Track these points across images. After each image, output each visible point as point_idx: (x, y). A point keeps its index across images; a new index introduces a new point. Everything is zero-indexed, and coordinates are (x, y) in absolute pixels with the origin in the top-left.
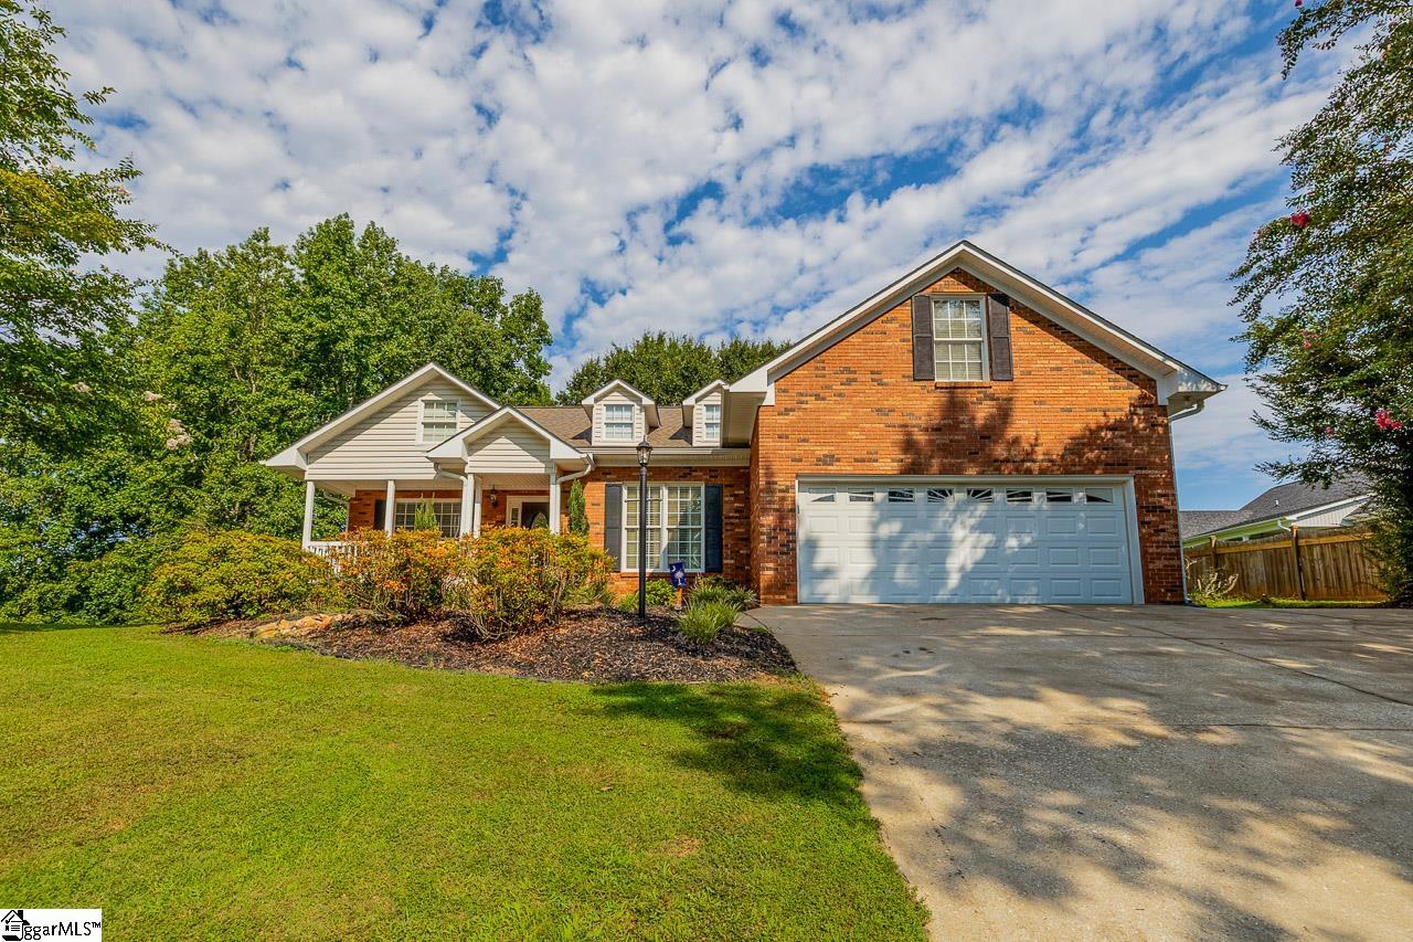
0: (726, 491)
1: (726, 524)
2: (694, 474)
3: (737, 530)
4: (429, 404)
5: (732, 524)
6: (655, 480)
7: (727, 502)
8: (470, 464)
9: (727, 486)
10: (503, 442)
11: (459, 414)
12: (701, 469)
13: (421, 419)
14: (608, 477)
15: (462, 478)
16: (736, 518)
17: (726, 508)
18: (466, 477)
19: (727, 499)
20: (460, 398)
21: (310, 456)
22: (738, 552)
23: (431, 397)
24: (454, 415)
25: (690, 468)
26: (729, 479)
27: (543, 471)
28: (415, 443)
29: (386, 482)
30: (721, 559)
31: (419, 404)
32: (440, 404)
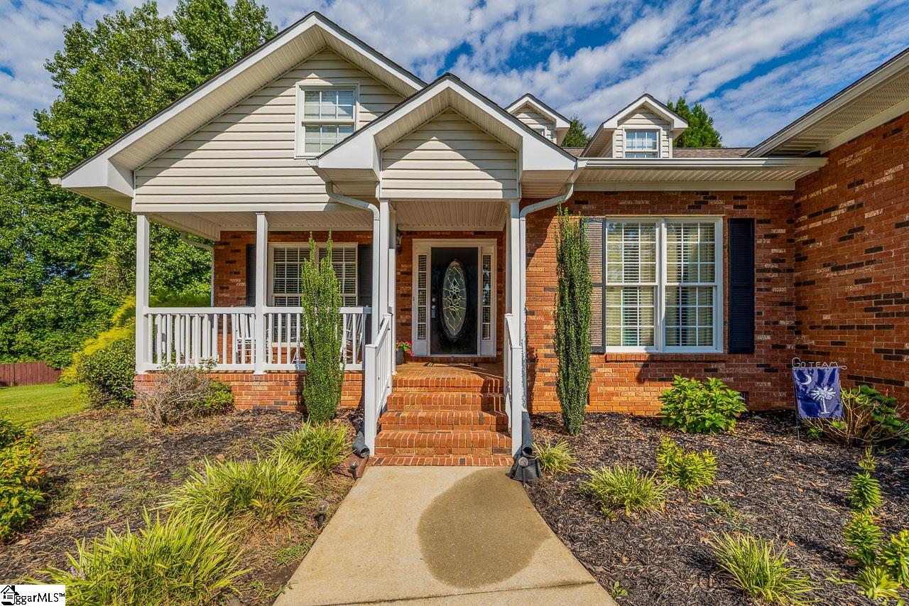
0: (759, 230)
1: (760, 280)
2: (711, 202)
3: (774, 289)
4: (311, 93)
5: (768, 280)
6: (653, 213)
7: (759, 246)
8: (383, 183)
9: (760, 222)
10: (434, 146)
11: (359, 108)
12: (723, 195)
13: (300, 117)
14: (584, 207)
15: (371, 206)
16: (775, 270)
17: (759, 254)
18: (377, 204)
19: (760, 242)
20: (358, 82)
21: (136, 175)
22: (776, 323)
23: (313, 80)
24: (350, 112)
25: (707, 193)
26: (763, 210)
27: (498, 195)
28: (294, 154)
29: (253, 215)
30: (752, 333)
31: (296, 93)
32: (327, 93)
